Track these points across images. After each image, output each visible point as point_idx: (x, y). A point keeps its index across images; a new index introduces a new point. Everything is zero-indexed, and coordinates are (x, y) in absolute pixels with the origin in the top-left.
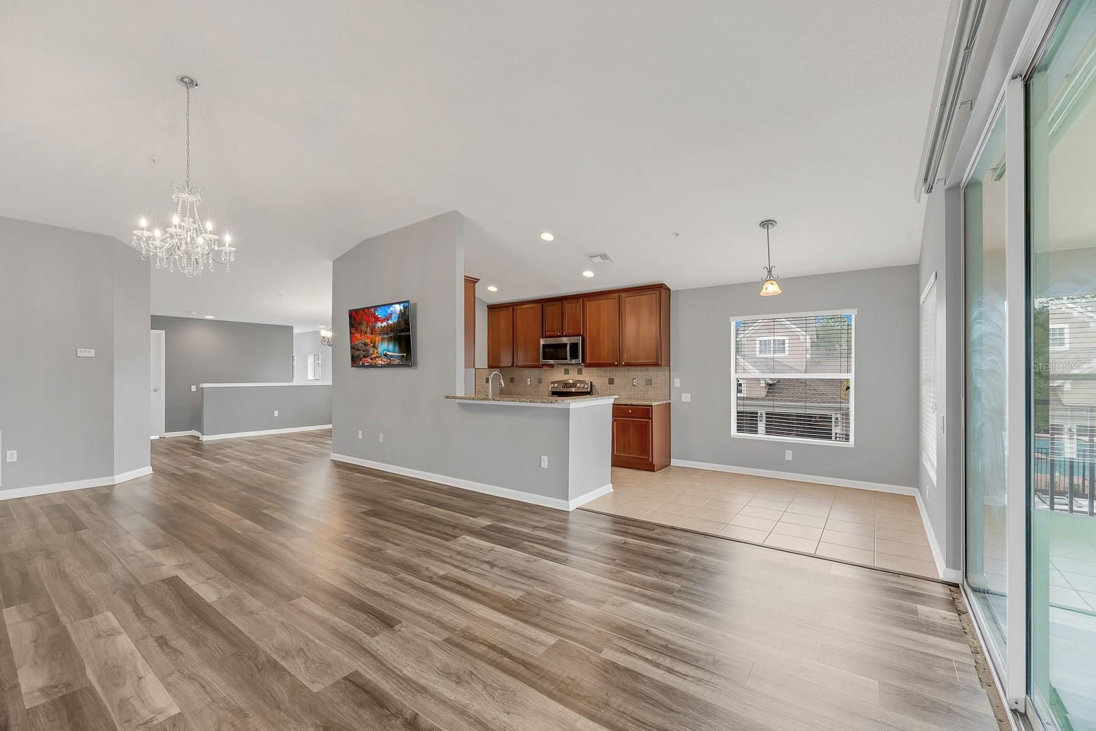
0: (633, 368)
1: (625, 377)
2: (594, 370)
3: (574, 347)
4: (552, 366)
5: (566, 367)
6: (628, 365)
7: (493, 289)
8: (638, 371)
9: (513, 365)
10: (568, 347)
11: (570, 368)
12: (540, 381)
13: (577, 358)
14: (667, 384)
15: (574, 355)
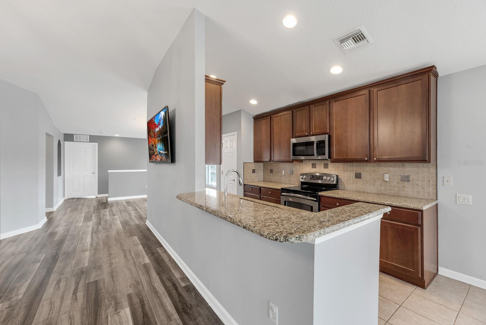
0: (384, 164)
1: (374, 172)
2: (340, 165)
3: (321, 144)
4: (301, 161)
5: (313, 162)
6: (380, 161)
7: (253, 102)
8: (391, 166)
9: (270, 160)
10: (315, 145)
11: (317, 162)
12: (292, 173)
13: (324, 154)
14: (432, 182)
15: (321, 152)
